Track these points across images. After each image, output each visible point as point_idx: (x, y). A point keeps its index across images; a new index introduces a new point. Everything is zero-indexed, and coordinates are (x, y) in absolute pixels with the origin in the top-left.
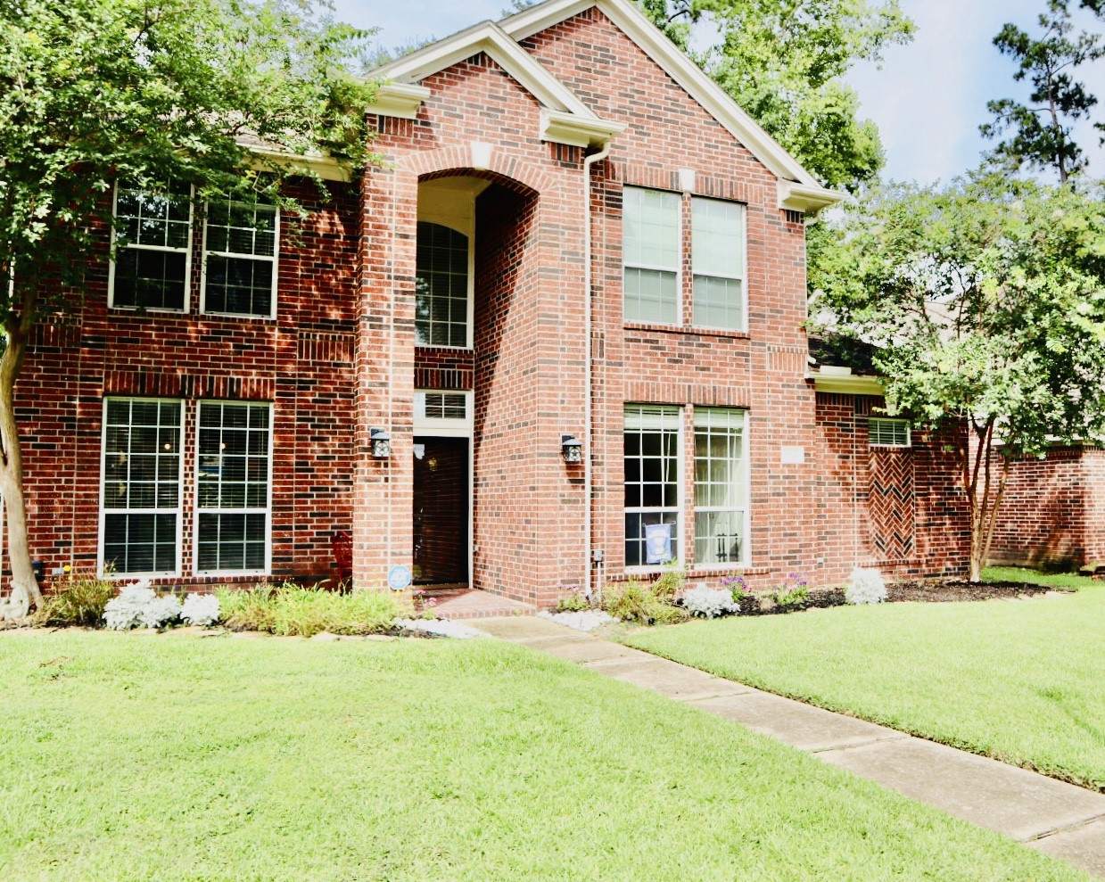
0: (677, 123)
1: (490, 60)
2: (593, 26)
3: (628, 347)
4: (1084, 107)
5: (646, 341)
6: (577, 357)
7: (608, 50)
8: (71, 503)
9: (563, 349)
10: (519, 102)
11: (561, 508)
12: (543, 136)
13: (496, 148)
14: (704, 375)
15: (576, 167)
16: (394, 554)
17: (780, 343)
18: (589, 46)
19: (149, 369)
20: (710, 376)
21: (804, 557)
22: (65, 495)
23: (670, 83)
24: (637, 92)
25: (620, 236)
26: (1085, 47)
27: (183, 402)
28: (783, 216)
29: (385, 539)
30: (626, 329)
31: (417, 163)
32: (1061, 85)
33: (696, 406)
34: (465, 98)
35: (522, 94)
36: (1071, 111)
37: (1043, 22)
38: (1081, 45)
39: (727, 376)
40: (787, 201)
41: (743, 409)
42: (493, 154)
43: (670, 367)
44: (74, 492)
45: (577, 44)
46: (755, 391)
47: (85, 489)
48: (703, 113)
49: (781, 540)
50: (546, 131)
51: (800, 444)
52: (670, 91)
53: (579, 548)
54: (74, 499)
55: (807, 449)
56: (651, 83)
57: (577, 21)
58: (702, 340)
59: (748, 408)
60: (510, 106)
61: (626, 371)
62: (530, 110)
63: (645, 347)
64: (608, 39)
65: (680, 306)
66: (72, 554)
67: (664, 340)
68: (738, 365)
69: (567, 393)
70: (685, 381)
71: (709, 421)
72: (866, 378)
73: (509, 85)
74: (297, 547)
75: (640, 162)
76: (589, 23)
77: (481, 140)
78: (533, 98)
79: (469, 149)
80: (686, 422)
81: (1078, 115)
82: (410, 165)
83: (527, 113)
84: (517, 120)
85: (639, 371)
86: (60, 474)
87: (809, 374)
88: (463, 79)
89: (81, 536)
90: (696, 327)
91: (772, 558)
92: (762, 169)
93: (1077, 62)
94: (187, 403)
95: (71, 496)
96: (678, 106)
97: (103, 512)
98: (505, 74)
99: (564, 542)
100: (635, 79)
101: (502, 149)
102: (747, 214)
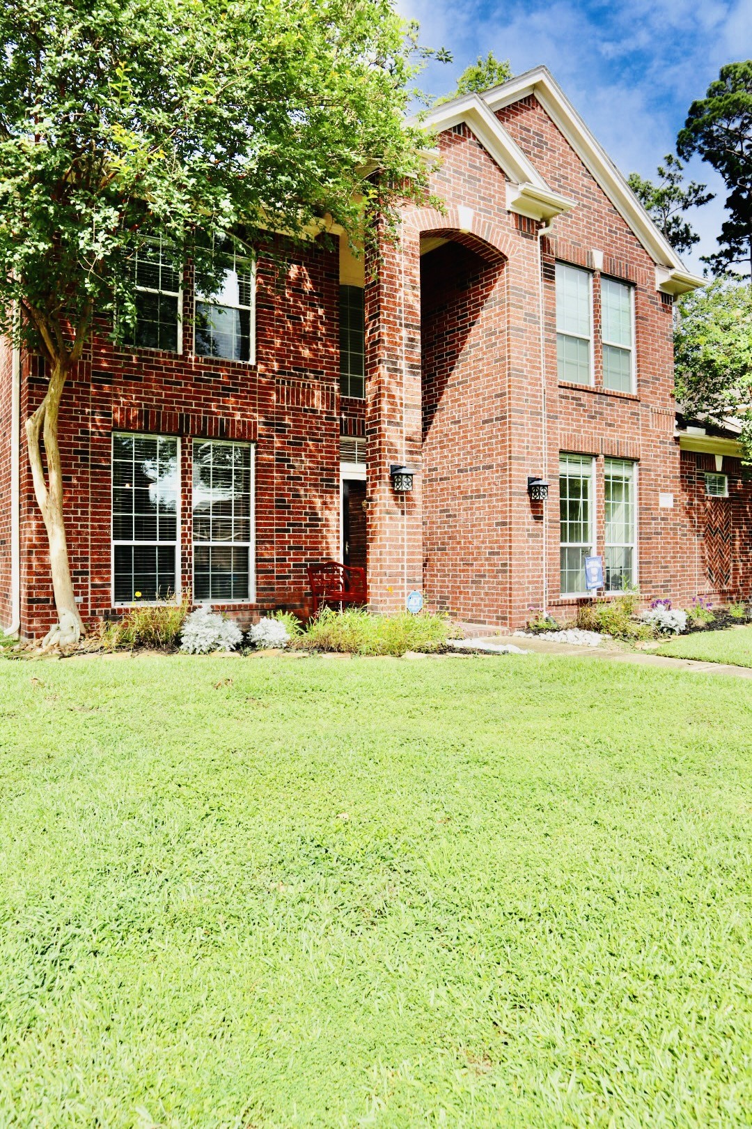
0: (590, 208)
1: (469, 131)
2: (531, 113)
3: (561, 402)
4: (688, 244)
5: (573, 398)
6: (537, 408)
7: (542, 136)
8: (87, 533)
9: (527, 400)
10: (490, 173)
11: (527, 542)
12: (509, 207)
13: (475, 214)
14: (611, 431)
15: (532, 238)
16: (409, 581)
17: (657, 405)
18: (529, 131)
19: (151, 407)
20: (615, 431)
21: (672, 586)
22: (82, 526)
23: (585, 172)
24: (562, 176)
25: (554, 304)
26: (693, 195)
27: (179, 440)
28: (658, 297)
29: (403, 567)
30: (560, 387)
31: (419, 221)
32: (673, 225)
33: (606, 457)
34: (452, 164)
35: (493, 166)
36: (677, 247)
37: (661, 174)
38: (690, 194)
39: (625, 432)
40: (663, 285)
41: (633, 461)
42: (474, 219)
43: (589, 422)
44: (89, 523)
45: (521, 127)
46: (643, 445)
47: (99, 521)
48: (607, 202)
49: (659, 572)
50: (513, 203)
51: (671, 491)
52: (585, 179)
53: (539, 577)
54: (89, 530)
55: (675, 496)
56: (572, 170)
57: (521, 106)
58: (609, 400)
59: (638, 460)
60: (485, 177)
61: (561, 423)
62: (500, 182)
63: (572, 404)
64: (541, 126)
65: (592, 370)
66: (89, 583)
67: (585, 397)
68: (632, 423)
69: (530, 439)
70: (599, 434)
71: (612, 470)
72: (716, 439)
73: (483, 156)
74: (278, 577)
75: (566, 240)
76: (529, 110)
77: (465, 205)
78: (501, 171)
79: (457, 212)
80: (598, 471)
81: (682, 250)
82: (413, 222)
83: (497, 184)
84: (490, 190)
85: (568, 424)
86: (77, 506)
87: (677, 434)
88: (449, 146)
89: (98, 566)
90: (607, 388)
91: (653, 587)
92: (645, 255)
93: (685, 207)
94: (183, 441)
95: (87, 527)
96: (590, 193)
97: (114, 543)
98: (481, 146)
99: (529, 571)
100: (561, 165)
101: (480, 215)
102: (636, 294)
